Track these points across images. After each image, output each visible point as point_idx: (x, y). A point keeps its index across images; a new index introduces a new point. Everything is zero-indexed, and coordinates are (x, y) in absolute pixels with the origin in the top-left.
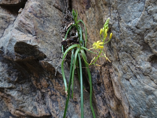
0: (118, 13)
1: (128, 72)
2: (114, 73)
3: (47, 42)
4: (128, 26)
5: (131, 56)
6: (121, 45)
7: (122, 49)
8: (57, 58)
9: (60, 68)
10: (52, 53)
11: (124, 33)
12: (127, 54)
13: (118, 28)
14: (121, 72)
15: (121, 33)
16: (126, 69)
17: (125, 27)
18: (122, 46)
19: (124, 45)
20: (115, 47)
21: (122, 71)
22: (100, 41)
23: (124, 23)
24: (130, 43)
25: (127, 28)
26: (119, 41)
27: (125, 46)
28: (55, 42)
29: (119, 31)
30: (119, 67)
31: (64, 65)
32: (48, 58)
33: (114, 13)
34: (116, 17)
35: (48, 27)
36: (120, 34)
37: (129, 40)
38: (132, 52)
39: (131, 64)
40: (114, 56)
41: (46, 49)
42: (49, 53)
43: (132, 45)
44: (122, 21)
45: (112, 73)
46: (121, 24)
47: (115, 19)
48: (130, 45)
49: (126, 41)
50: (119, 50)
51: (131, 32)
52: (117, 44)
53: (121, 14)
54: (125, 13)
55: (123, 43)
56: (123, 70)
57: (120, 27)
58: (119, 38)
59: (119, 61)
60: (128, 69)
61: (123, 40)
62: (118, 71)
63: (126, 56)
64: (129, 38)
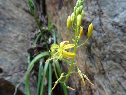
0: (97, 6)
1: (119, 91)
2: (97, 91)
3: (6, 51)
4: (114, 22)
5: (122, 66)
6: (106, 51)
7: (107, 56)
8: (21, 71)
9: (24, 85)
10: (12, 64)
11: (108, 33)
12: (115, 63)
13: (100, 27)
14: (109, 91)
15: (104, 33)
16: (116, 86)
17: (110, 24)
18: (106, 53)
19: (109, 51)
20: (96, 54)
21: (110, 89)
22: (68, 42)
23: (107, 19)
24: (118, 47)
25: (113, 25)
26: (103, 46)
27: (111, 52)
28: (19, 50)
29: (101, 30)
30: (105, 82)
31: (31, 81)
32: (5, 73)
33: (92, 5)
34: (96, 10)
35: (10, 31)
36: (103, 35)
37: (117, 42)
38: (123, 61)
39: (122, 79)
40: (96, 67)
41: (3, 60)
42: (7, 66)
43: (122, 50)
44: (104, 15)
45: (95, 91)
46: (103, 20)
47: (94, 14)
48: (119, 51)
49: (113, 45)
50: (103, 58)
51: (119, 30)
52: (100, 49)
53: (103, 6)
54: (109, 4)
55: (108, 48)
56: (112, 88)
57: (103, 25)
58: (101, 41)
59: (104, 73)
60: (118, 87)
61: (107, 43)
62: (103, 89)
63: (114, 67)
64: (117, 39)
